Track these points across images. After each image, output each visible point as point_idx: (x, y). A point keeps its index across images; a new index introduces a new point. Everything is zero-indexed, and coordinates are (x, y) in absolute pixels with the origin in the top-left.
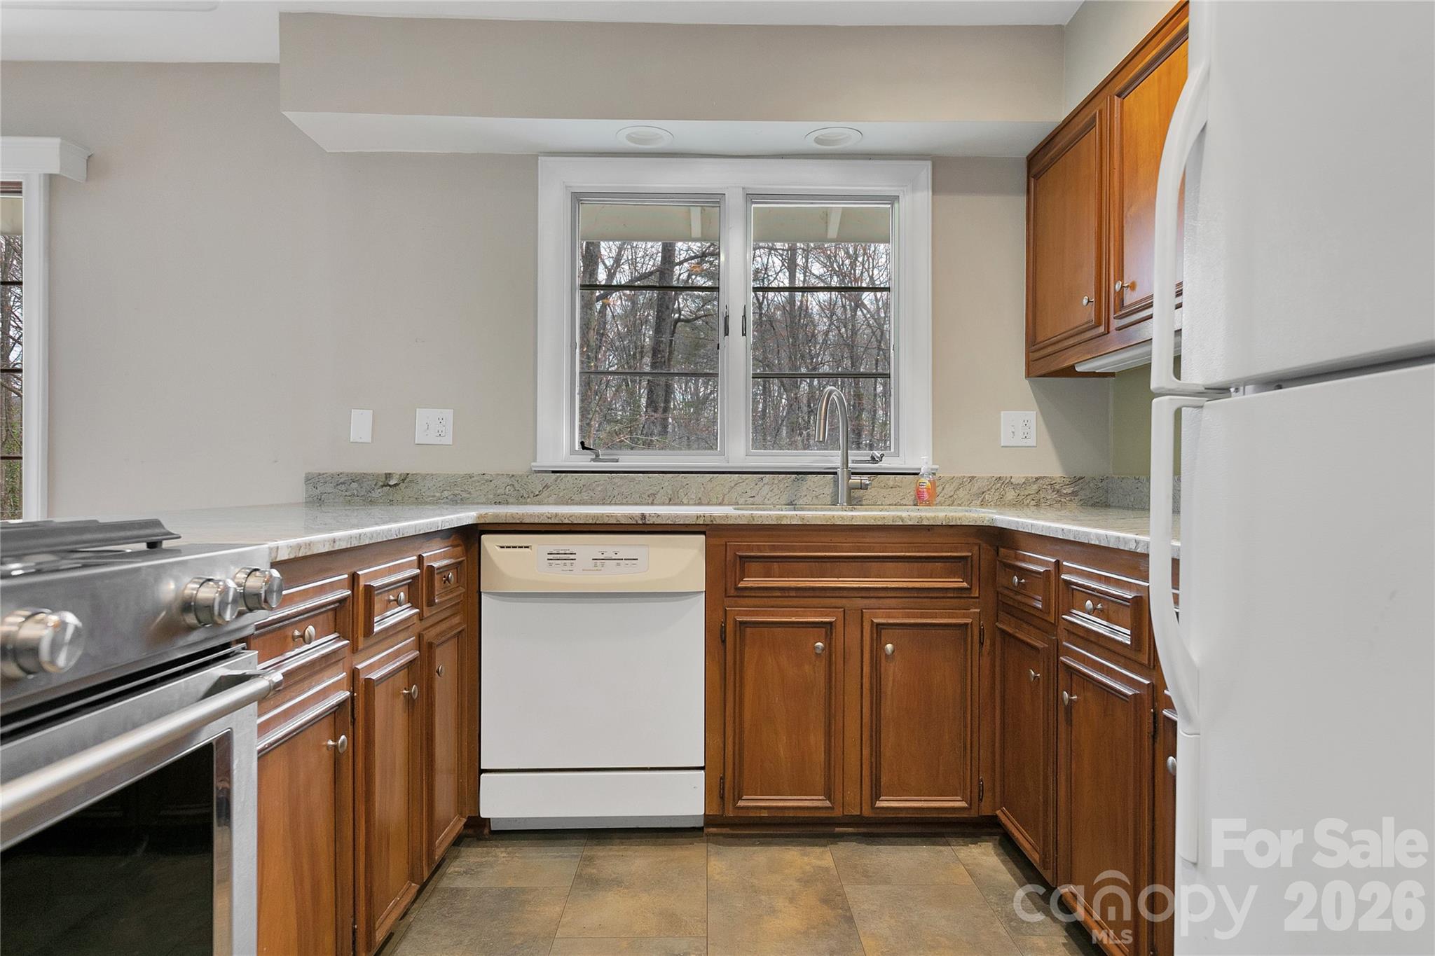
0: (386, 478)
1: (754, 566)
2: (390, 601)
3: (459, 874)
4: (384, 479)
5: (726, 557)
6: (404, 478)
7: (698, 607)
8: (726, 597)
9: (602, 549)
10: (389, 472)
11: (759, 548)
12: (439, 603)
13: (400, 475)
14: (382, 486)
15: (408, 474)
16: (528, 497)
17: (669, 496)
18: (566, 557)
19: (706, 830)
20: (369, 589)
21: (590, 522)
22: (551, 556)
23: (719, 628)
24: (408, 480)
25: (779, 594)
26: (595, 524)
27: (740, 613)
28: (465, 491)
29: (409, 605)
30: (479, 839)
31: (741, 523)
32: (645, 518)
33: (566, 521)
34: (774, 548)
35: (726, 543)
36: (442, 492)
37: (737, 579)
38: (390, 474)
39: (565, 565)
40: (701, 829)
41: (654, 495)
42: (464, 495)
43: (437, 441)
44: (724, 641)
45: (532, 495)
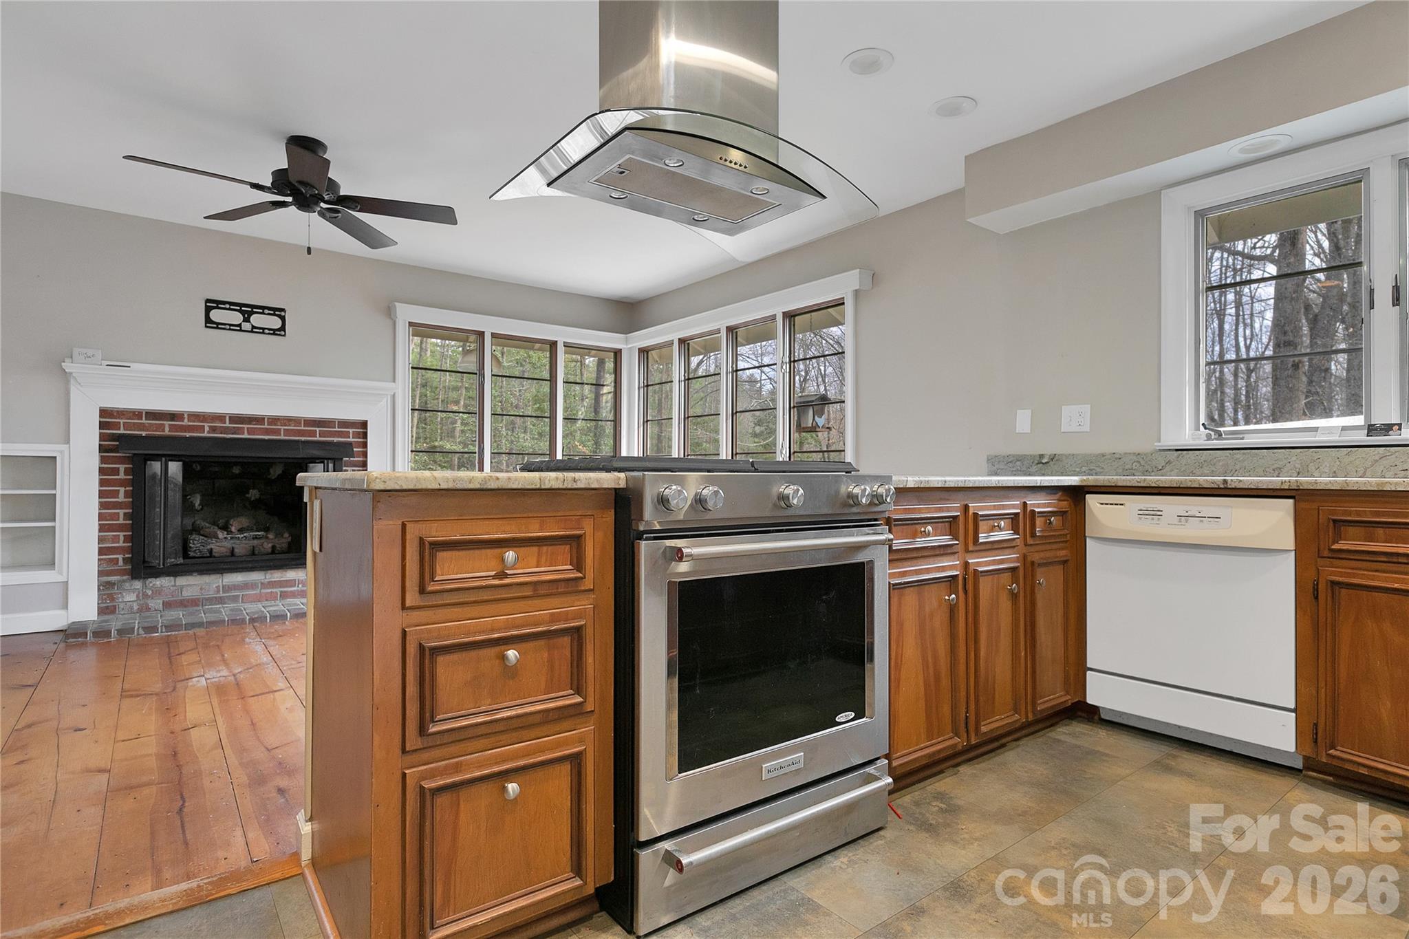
0: (1040, 457)
1: (1352, 530)
2: (995, 526)
3: (1065, 733)
4: (1038, 459)
5: (1319, 519)
6: (1053, 458)
7: (1287, 565)
8: (1319, 557)
9: (1187, 508)
10: (1042, 453)
11: (1358, 513)
12: (1039, 536)
13: (1050, 456)
14: (1038, 464)
15: (1055, 455)
16: (1153, 471)
17: (1298, 470)
18: (1156, 514)
19: (1304, 772)
20: (975, 515)
21: (1175, 486)
22: (1141, 512)
23: (1312, 585)
24: (1055, 459)
25: (1385, 559)
26: (1179, 487)
27: (1333, 573)
28: (1099, 466)
29: (1012, 532)
30: (1089, 721)
31: (1332, 488)
32: (1227, 483)
33: (1154, 485)
34: (1377, 514)
35: (1319, 507)
36: (1081, 467)
37: (1330, 540)
38: (1042, 455)
39: (1153, 519)
40: (1300, 771)
41: (1280, 469)
42: (1098, 470)
43: (1078, 429)
44: (1316, 598)
45: (1155, 470)
